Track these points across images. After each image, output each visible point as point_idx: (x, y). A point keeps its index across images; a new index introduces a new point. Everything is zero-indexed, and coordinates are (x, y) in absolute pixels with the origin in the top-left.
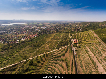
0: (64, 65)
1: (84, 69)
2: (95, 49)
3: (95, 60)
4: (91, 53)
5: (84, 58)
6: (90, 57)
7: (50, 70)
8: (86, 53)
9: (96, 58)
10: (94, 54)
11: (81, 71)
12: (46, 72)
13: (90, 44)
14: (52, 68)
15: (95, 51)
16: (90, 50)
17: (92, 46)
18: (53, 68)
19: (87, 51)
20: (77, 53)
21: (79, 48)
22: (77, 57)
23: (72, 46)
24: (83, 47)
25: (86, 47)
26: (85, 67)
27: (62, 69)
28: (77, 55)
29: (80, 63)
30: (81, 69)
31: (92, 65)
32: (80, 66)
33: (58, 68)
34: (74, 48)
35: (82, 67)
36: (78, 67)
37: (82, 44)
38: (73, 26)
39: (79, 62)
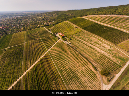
0: (73, 59)
1: (90, 54)
2: (83, 37)
3: (90, 45)
4: (83, 41)
5: (83, 47)
6: (86, 45)
7: (65, 70)
8: (80, 42)
9: (90, 43)
10: (86, 41)
11: (89, 57)
12: (63, 73)
13: (77, 34)
14: (65, 68)
15: (85, 39)
16: (81, 39)
17: (79, 35)
18: (67, 67)
19: (79, 41)
20: (74, 45)
21: (71, 40)
22: (77, 49)
23: (62, 40)
24: (72, 38)
25: (75, 38)
26: (89, 53)
27: (74, 63)
28: (76, 47)
29: (84, 52)
30: (88, 55)
31: (92, 49)
32: (85, 54)
33: (70, 64)
34: (66, 42)
35: (87, 54)
36: (84, 55)
37: (70, 36)
38: (38, 18)
39: (82, 51)
